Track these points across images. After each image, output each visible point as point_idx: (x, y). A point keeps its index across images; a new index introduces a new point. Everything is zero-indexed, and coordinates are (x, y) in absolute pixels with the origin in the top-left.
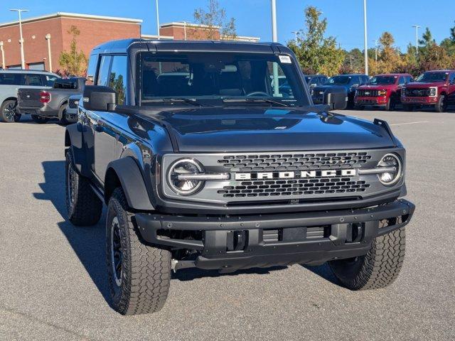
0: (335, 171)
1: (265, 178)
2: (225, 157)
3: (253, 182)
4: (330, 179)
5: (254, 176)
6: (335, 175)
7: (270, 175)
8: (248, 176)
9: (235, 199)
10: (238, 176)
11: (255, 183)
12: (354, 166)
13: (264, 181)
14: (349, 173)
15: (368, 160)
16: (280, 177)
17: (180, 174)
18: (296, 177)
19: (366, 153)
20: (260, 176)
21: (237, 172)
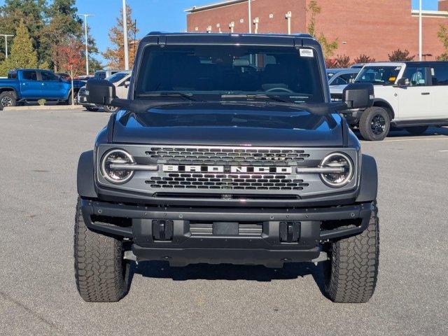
0: (268, 168)
1: (193, 171)
2: (152, 149)
3: (180, 174)
4: (263, 175)
5: (182, 168)
6: (268, 171)
7: (198, 169)
8: (175, 168)
9: (162, 190)
10: (166, 168)
11: (182, 175)
12: (289, 164)
13: (192, 174)
14: (283, 170)
15: (306, 158)
16: (209, 170)
17: (112, 163)
18: (225, 172)
19: (303, 151)
20: (188, 168)
21: (165, 164)
